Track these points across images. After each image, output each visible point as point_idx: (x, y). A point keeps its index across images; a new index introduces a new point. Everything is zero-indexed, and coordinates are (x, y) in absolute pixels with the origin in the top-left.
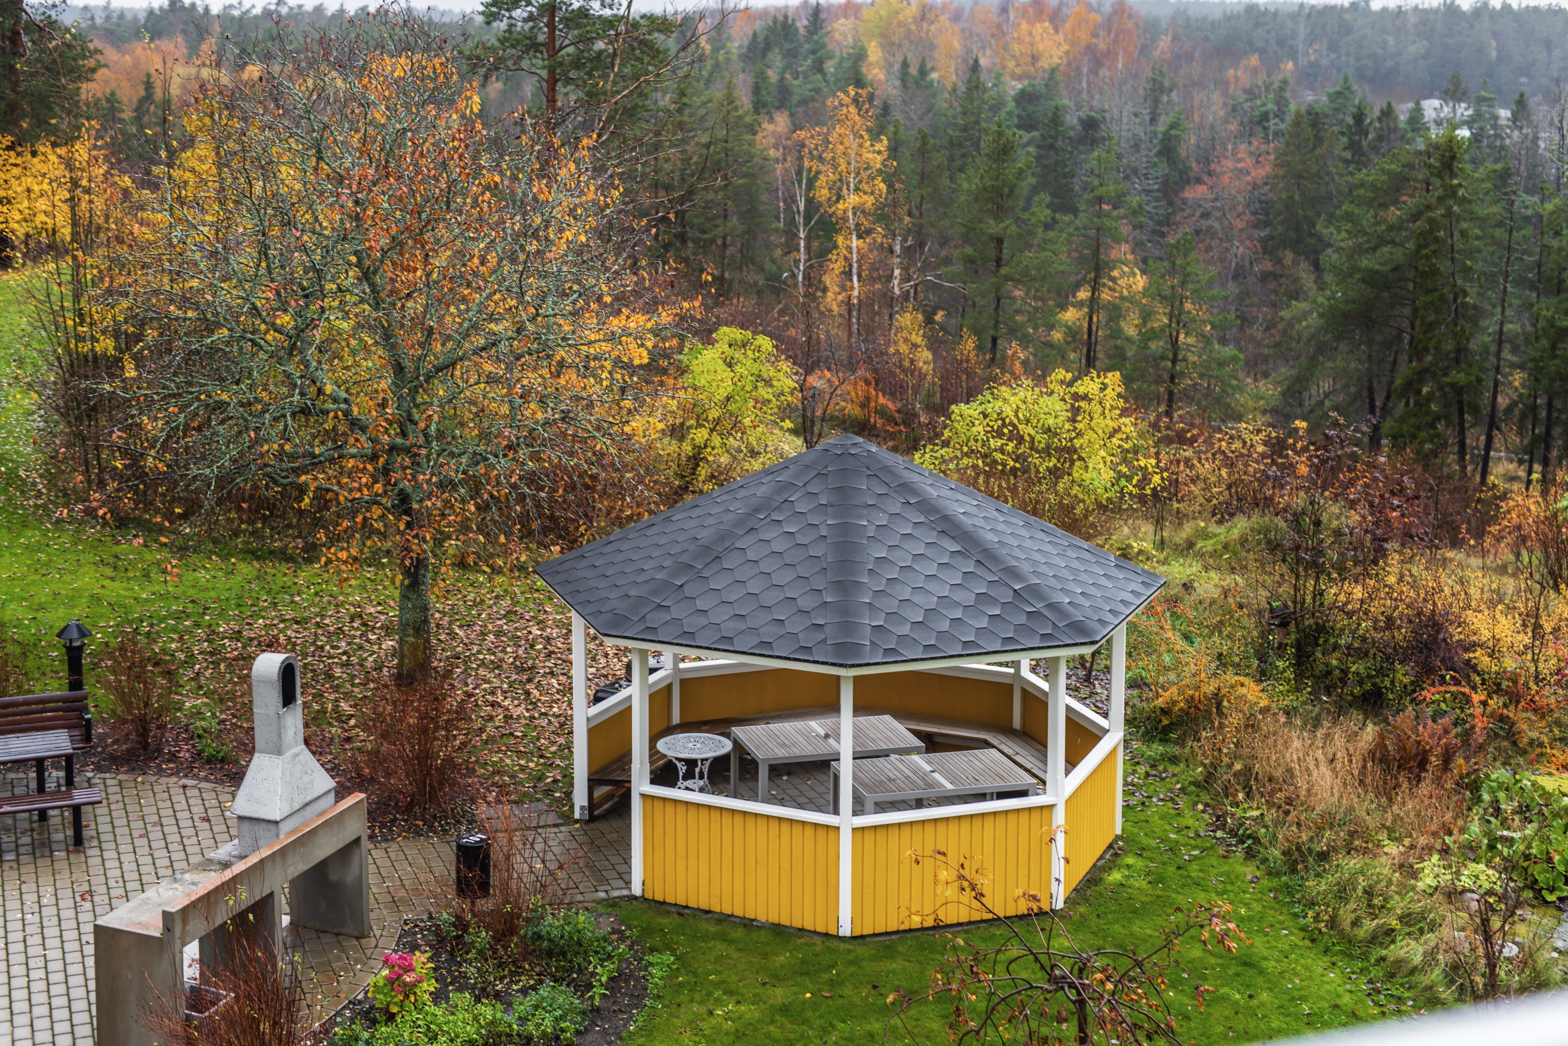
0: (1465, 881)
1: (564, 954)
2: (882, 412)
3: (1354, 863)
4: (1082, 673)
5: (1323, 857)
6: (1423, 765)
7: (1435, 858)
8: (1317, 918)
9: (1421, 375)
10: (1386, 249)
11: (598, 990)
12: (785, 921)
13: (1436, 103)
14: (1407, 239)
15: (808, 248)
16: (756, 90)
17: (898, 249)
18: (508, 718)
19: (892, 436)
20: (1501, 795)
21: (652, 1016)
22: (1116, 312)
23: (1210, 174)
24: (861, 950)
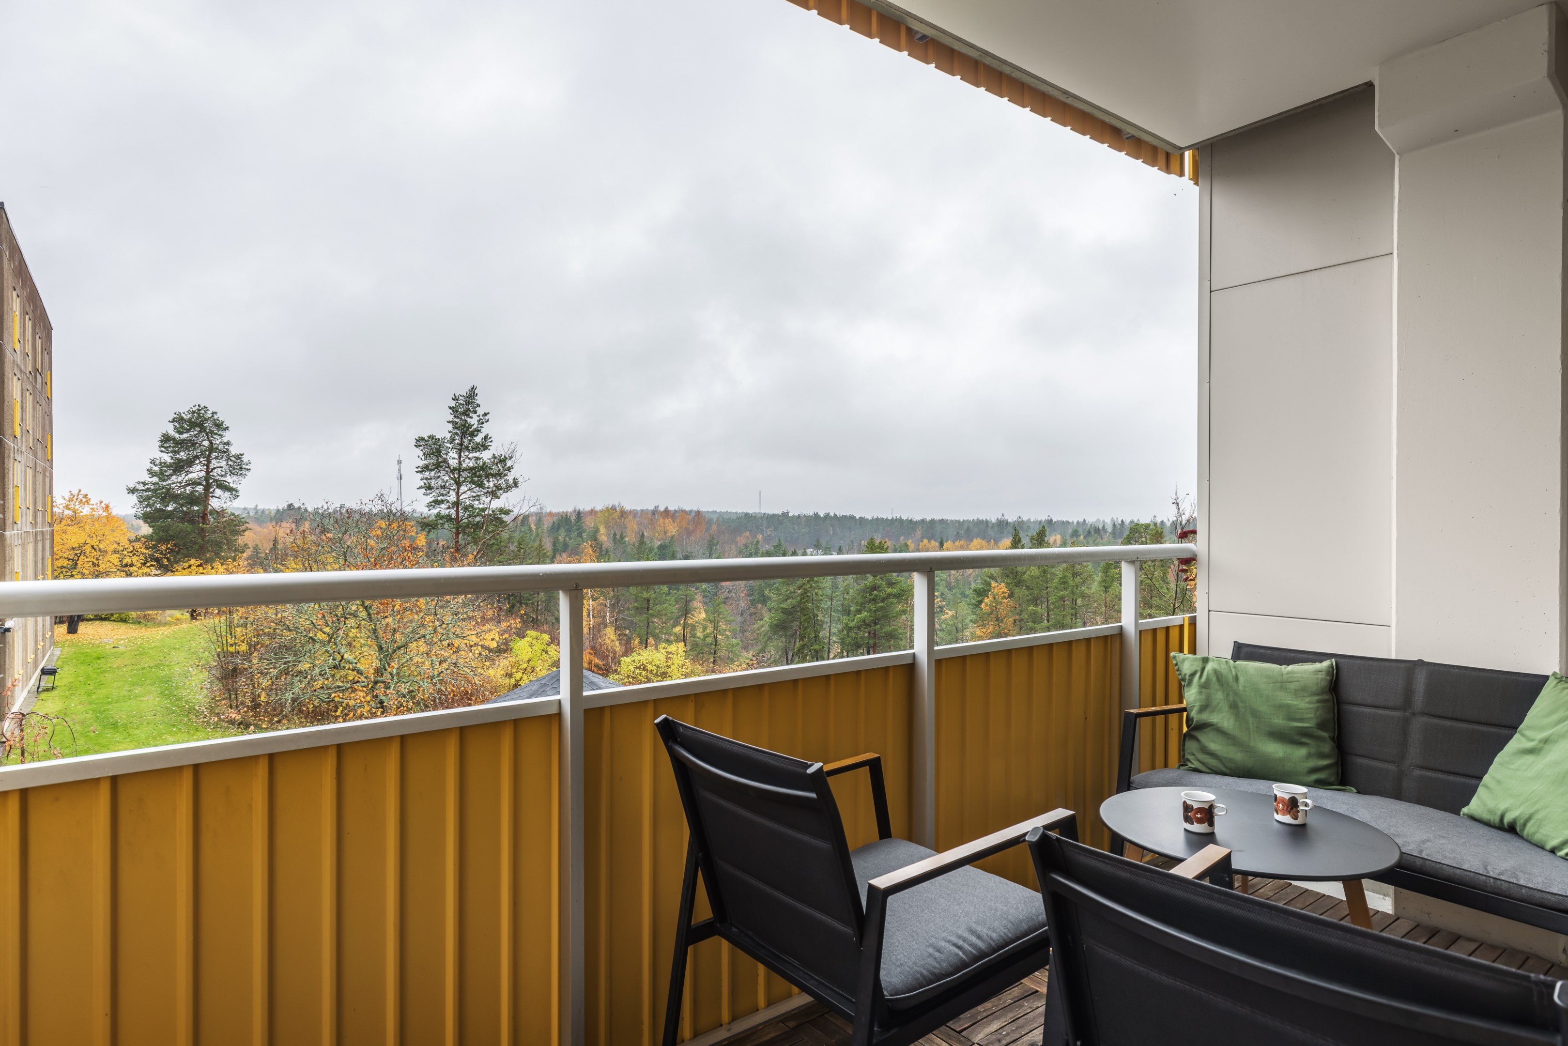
9: (803, 646)
10: (791, 600)
14: (797, 596)
17: (608, 605)
22: (693, 628)
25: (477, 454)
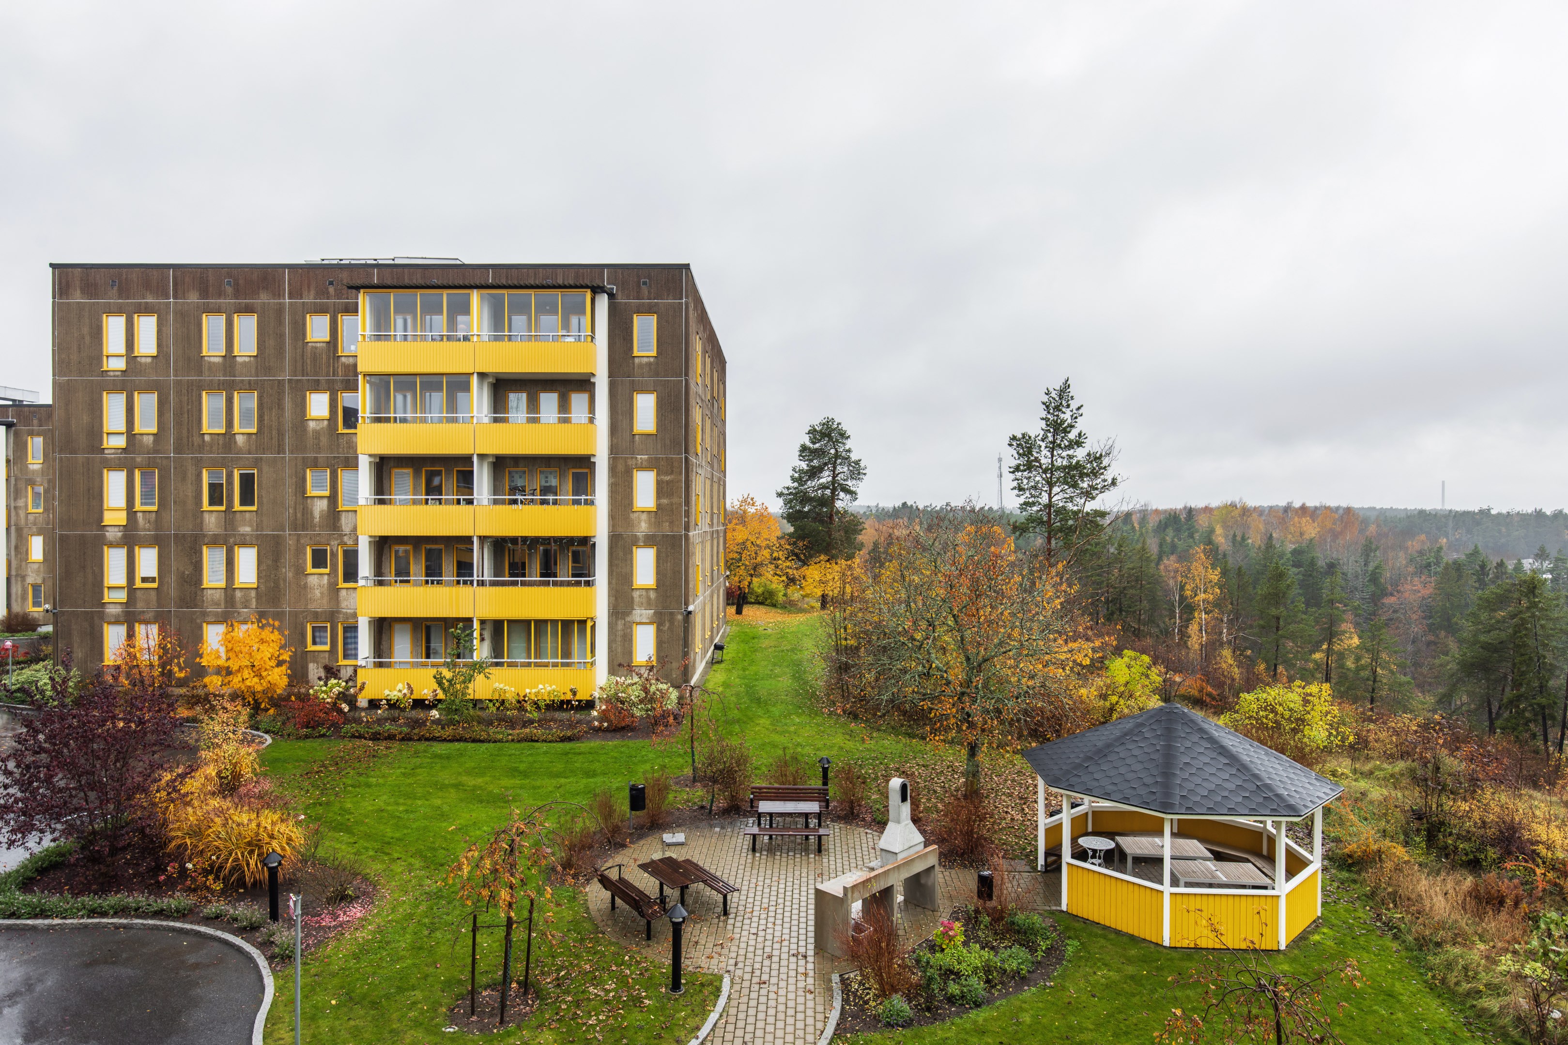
0: (1527, 971)
1: (1025, 933)
2: (1209, 695)
3: (1457, 950)
4: (1306, 831)
5: (1438, 945)
6: (1501, 903)
7: (1509, 956)
8: (1434, 977)
9: (1519, 698)
10: (1495, 632)
11: (1040, 953)
12: (1136, 934)
13: (1531, 561)
14: (1508, 627)
15: (1180, 618)
16: (1161, 545)
17: (1225, 619)
18: (1012, 819)
19: (1215, 707)
20: (1552, 926)
21: (1065, 970)
22: (1341, 656)
23: (1398, 592)
24: (1174, 954)
25: (1071, 452)
